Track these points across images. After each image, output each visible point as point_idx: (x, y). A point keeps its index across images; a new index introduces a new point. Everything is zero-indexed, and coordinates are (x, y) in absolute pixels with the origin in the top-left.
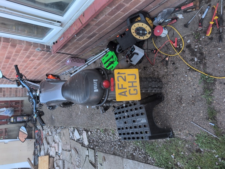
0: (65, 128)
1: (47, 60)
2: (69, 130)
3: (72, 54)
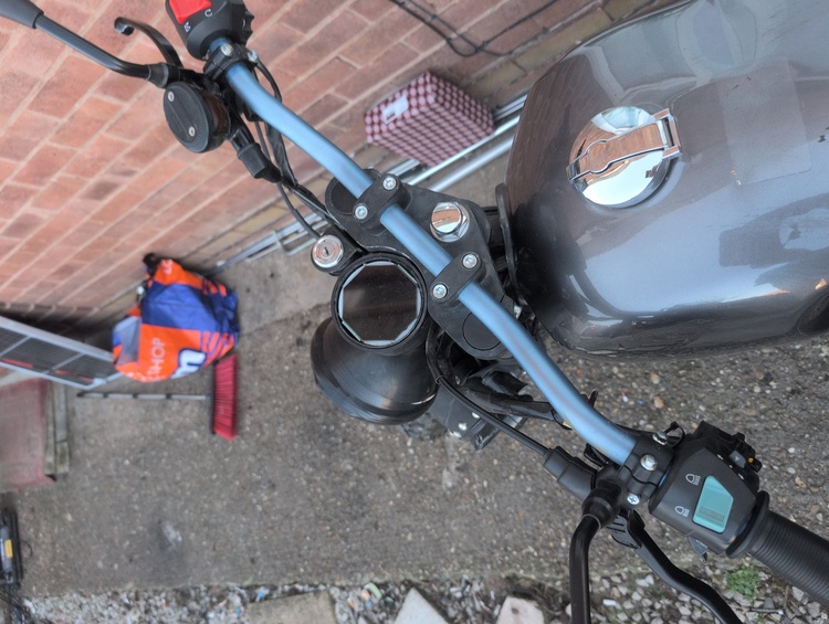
0: (294, 592)
2: (333, 602)
3: (463, 30)
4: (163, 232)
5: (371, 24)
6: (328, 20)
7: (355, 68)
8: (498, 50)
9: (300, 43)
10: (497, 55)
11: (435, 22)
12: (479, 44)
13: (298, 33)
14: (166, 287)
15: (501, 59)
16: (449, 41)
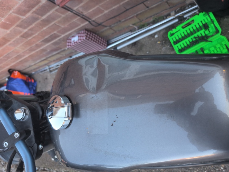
0: (44, 170)
1: (26, 30)
3: (93, 19)
4: (13, 64)
5: (63, 16)
6: (48, 14)
7: (61, 27)
8: (106, 25)
9: (41, 19)
10: (106, 26)
11: (84, 17)
12: (99, 23)
13: (40, 17)
14: (15, 79)
15: (108, 28)
16: (89, 22)
